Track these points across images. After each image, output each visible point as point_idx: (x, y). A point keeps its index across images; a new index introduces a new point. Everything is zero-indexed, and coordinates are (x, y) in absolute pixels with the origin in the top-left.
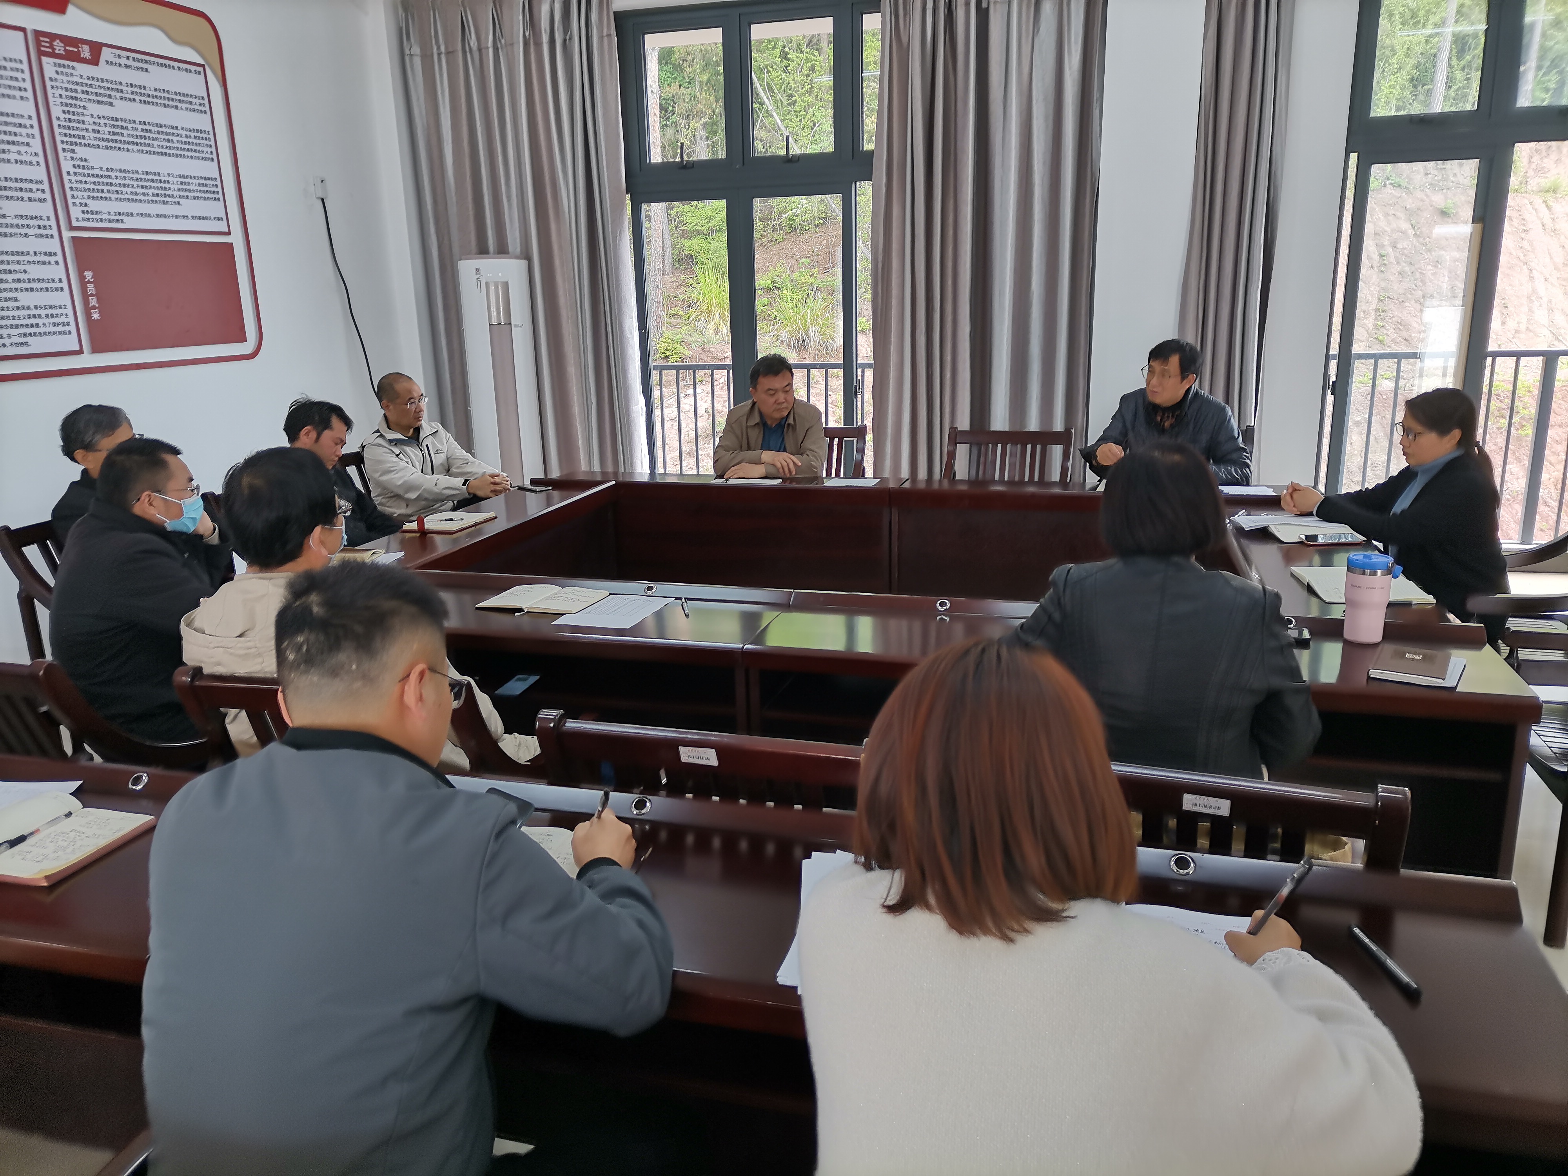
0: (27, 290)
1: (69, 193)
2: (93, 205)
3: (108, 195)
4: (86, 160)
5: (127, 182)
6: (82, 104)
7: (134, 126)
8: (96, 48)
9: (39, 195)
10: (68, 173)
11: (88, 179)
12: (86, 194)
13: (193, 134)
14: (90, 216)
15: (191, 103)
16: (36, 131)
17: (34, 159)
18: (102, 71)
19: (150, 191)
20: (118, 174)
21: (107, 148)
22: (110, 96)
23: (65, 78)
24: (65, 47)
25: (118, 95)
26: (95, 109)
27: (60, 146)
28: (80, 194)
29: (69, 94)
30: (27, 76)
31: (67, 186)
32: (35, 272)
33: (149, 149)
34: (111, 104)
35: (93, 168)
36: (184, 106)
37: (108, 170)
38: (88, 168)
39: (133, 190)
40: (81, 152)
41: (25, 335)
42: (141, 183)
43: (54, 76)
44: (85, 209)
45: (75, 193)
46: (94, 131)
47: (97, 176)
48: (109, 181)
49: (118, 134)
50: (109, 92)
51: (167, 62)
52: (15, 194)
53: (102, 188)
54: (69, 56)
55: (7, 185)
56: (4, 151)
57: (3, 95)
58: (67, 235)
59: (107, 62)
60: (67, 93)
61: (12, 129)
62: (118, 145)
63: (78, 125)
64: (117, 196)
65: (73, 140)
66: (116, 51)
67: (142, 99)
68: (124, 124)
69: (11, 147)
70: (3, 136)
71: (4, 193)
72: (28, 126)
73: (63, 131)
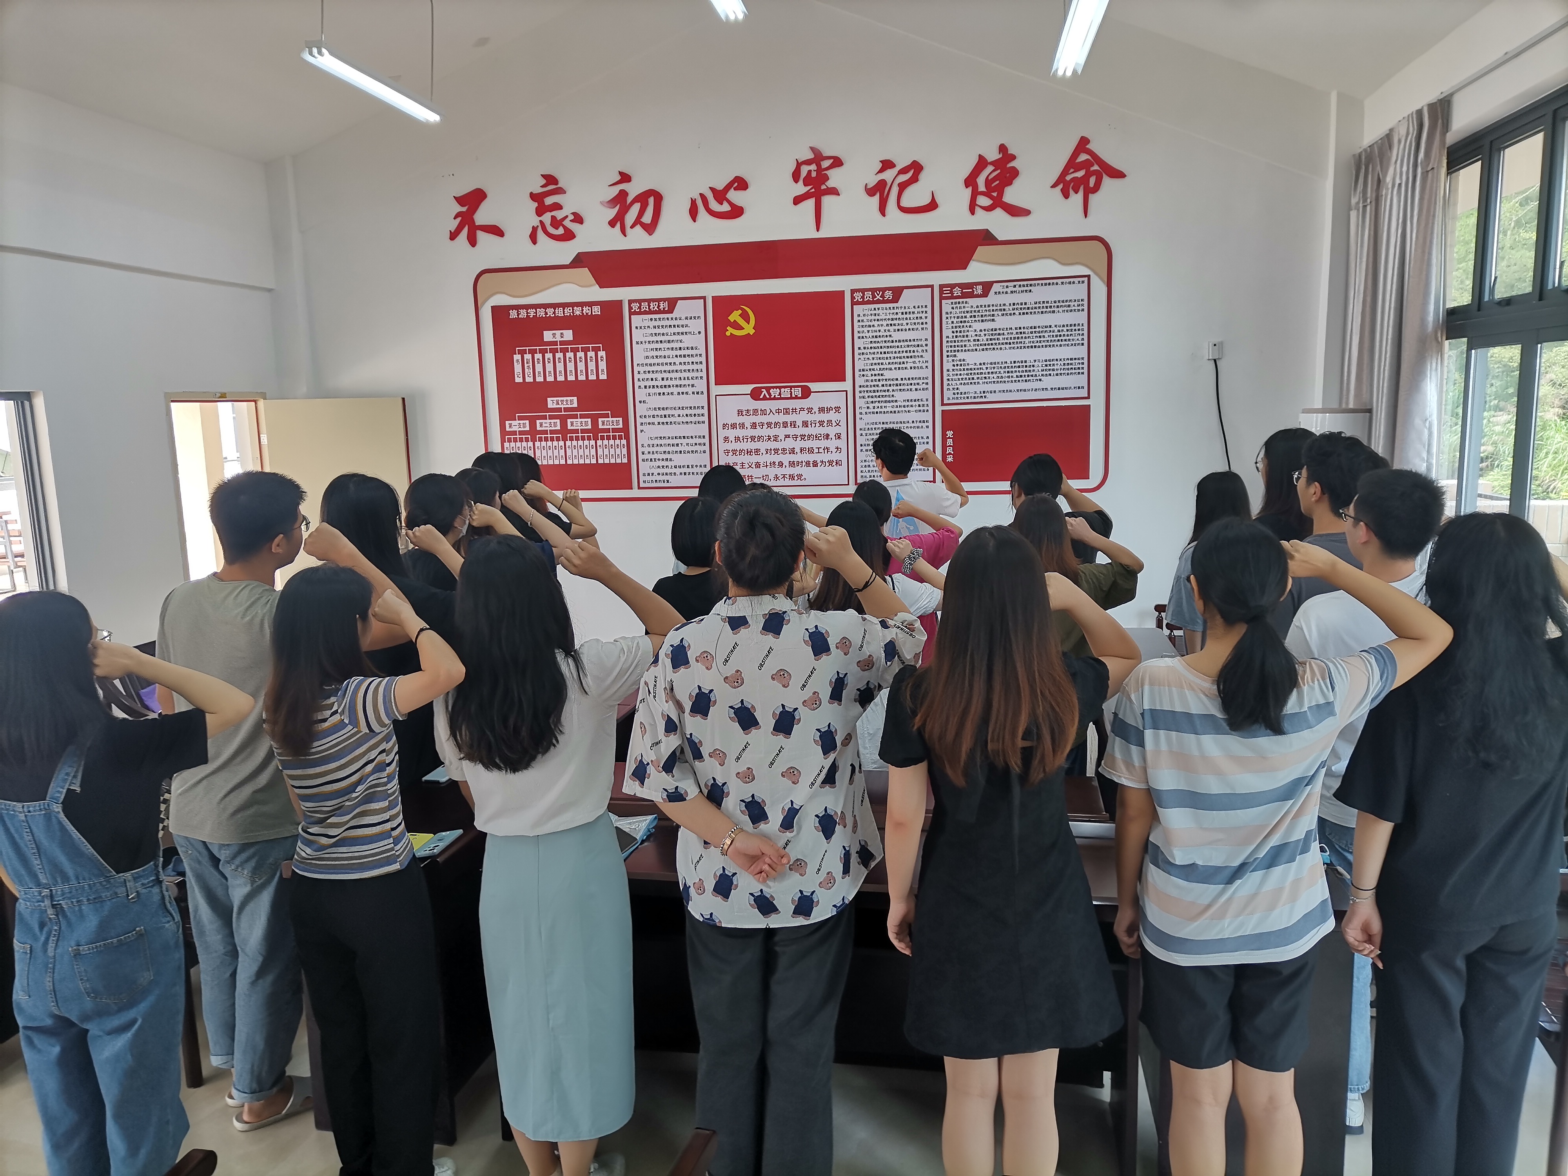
1: (945, 382)
2: (963, 389)
3: (976, 381)
4: (964, 360)
5: (996, 370)
6: (968, 324)
7: (1010, 331)
8: (987, 287)
9: (924, 386)
10: (948, 370)
11: (962, 372)
12: (958, 382)
13: (1065, 329)
14: (959, 396)
15: (1069, 306)
16: (929, 348)
17: (924, 365)
18: (992, 299)
19: (1015, 375)
20: (989, 366)
21: (983, 350)
22: (994, 315)
23: (958, 311)
24: (962, 291)
25: (1001, 313)
26: (978, 326)
27: (945, 354)
28: (954, 382)
30: (929, 315)
31: (946, 378)
33: (1019, 345)
34: (993, 320)
35: (968, 364)
36: (1060, 309)
37: (980, 364)
38: (964, 365)
39: (1000, 375)
40: (960, 356)
42: (1007, 370)
43: (951, 310)
44: (956, 391)
45: (950, 382)
46: (974, 340)
47: (971, 369)
48: (979, 371)
49: (994, 339)
50: (993, 313)
51: (1051, 281)
52: (906, 387)
53: (973, 376)
54: (964, 296)
55: (902, 382)
56: (903, 363)
57: (909, 329)
58: (939, 409)
59: (996, 293)
60: (958, 320)
61: (912, 349)
62: (992, 347)
63: (962, 339)
64: (984, 381)
65: (957, 349)
66: (1005, 284)
67: (1021, 312)
68: (1001, 332)
69: (909, 360)
70: (905, 354)
71: (899, 388)
72: (924, 345)
73: (950, 344)
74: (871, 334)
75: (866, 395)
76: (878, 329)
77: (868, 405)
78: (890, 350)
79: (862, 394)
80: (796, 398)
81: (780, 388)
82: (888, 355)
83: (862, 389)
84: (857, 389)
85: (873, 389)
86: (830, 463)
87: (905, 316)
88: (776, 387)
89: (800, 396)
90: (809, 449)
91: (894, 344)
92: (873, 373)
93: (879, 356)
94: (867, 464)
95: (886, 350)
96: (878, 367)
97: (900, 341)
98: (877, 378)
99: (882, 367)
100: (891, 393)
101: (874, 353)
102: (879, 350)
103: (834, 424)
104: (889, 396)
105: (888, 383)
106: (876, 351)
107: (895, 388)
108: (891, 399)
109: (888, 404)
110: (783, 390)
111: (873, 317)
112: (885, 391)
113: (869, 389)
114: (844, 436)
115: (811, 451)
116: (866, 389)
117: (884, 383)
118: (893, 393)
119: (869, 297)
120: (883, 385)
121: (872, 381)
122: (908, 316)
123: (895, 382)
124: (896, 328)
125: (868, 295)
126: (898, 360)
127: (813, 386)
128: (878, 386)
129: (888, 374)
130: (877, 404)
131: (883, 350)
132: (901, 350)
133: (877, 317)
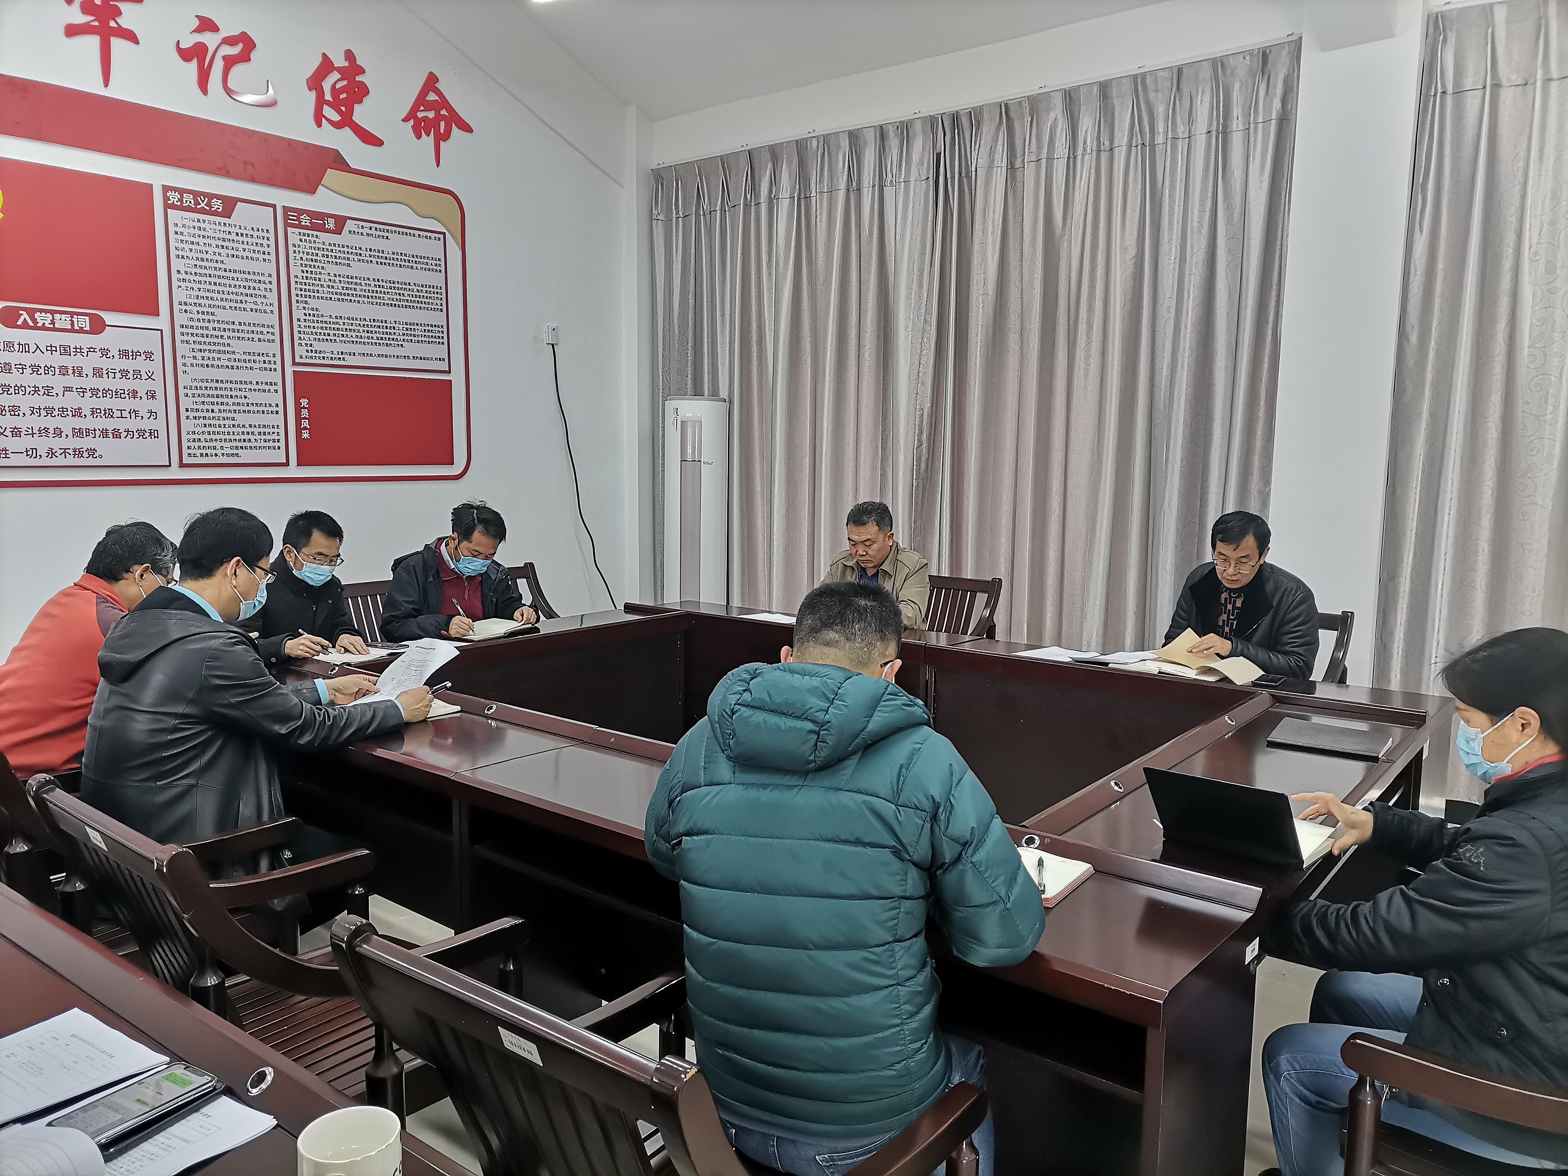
0: (244, 411)
1: (297, 335)
2: (317, 346)
3: (333, 338)
4: (317, 310)
5: (353, 327)
6: (320, 265)
7: (368, 282)
8: (341, 222)
9: (270, 336)
10: (299, 320)
11: (316, 325)
12: (312, 337)
13: (424, 289)
14: (313, 354)
15: (427, 264)
16: (274, 287)
17: (268, 309)
18: (345, 238)
19: (375, 336)
20: (346, 321)
21: (339, 300)
22: (348, 259)
23: (308, 245)
24: (311, 220)
25: (356, 258)
26: (332, 269)
27: (294, 298)
28: (306, 336)
29: (310, 257)
30: (272, 242)
31: (296, 329)
32: (254, 397)
33: (379, 301)
34: (349, 265)
35: (322, 316)
36: (419, 266)
37: (336, 317)
38: (318, 316)
39: (359, 334)
40: (312, 303)
41: (237, 448)
42: (366, 329)
43: (298, 242)
44: (310, 348)
45: (302, 336)
46: (328, 286)
47: (326, 322)
48: (336, 326)
49: (351, 289)
50: (348, 256)
51: (408, 231)
52: (246, 335)
53: (328, 332)
54: (314, 227)
55: (240, 328)
56: (241, 302)
57: (247, 257)
58: (289, 370)
59: (350, 232)
60: (308, 257)
61: (252, 284)
62: (349, 298)
63: (314, 282)
64: (342, 339)
65: (308, 293)
66: (361, 223)
67: (379, 260)
68: (358, 281)
69: (249, 299)
70: (242, 290)
71: (236, 334)
72: (267, 282)
73: (299, 286)
74: (195, 255)
75: (192, 339)
76: (204, 249)
77: (194, 354)
78: (222, 281)
79: (185, 338)
80: (81, 331)
81: (53, 313)
82: (221, 288)
83: (185, 330)
84: (178, 331)
85: (200, 331)
86: (141, 433)
87: (240, 238)
88: (46, 311)
89: (88, 328)
90: (105, 410)
91: (228, 274)
92: (201, 309)
93: (207, 287)
94: (196, 437)
95: (217, 281)
96: (207, 302)
97: (235, 271)
98: (206, 317)
99: (212, 303)
100: (227, 341)
101: (200, 282)
102: (208, 279)
103: (145, 376)
104: (224, 345)
105: (222, 326)
106: (203, 279)
107: (231, 334)
108: (227, 349)
109: (222, 356)
110: (57, 316)
111: (197, 232)
112: (217, 337)
113: (195, 331)
114: (160, 395)
115: (109, 413)
116: (190, 331)
117: (216, 325)
118: (229, 341)
119: (190, 202)
120: (214, 329)
121: (199, 320)
122: (245, 239)
123: (231, 327)
124: (230, 252)
125: (188, 199)
126: (234, 297)
127: (109, 318)
128: (207, 328)
129: (220, 314)
130: (206, 354)
131: (212, 280)
132: (238, 283)
133: (202, 233)
